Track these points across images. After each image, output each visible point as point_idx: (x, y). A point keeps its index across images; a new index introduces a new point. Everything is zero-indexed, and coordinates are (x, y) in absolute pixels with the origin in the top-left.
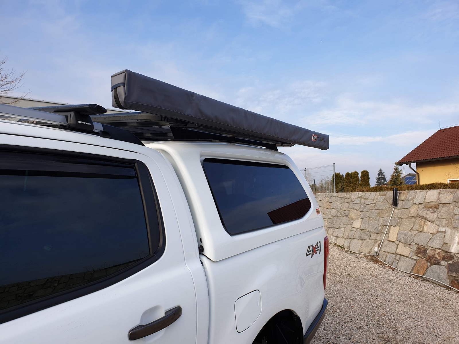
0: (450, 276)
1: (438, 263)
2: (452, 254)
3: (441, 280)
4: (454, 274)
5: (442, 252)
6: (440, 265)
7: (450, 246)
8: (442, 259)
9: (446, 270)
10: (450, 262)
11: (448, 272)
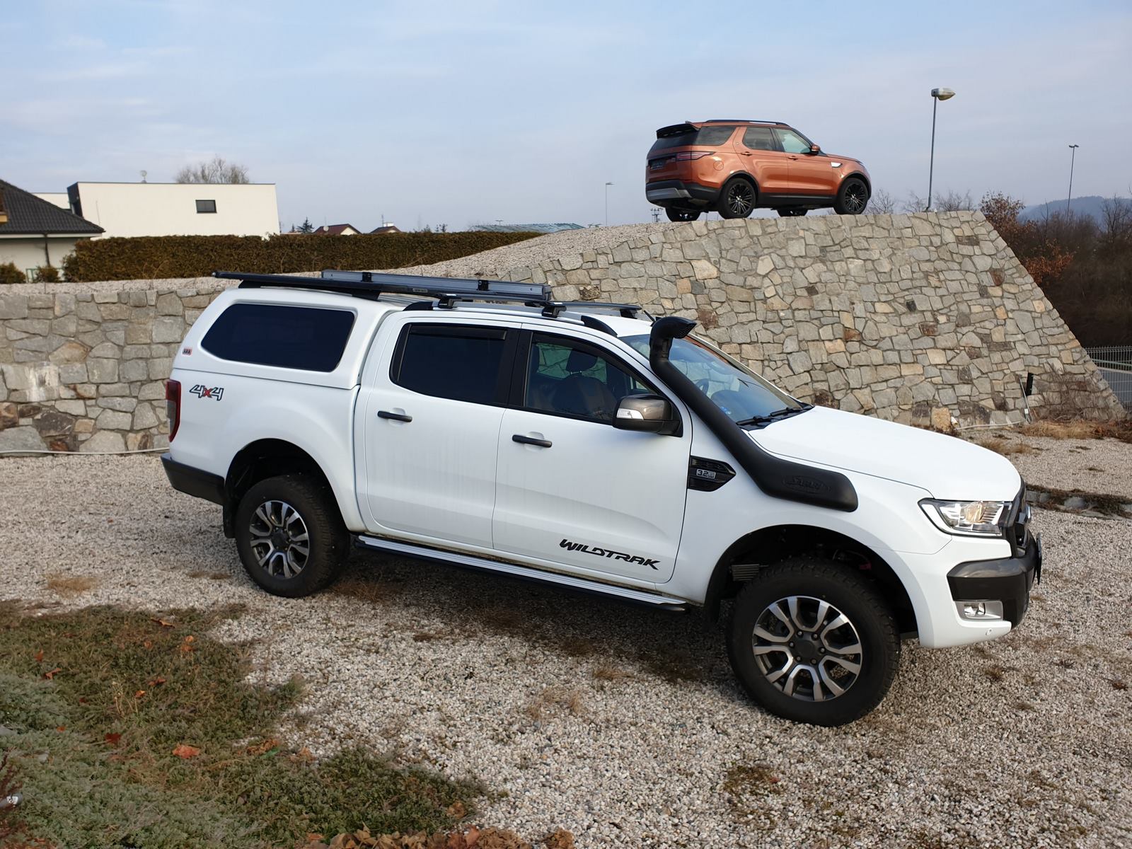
0: (45, 438)
1: (14, 424)
2: (34, 404)
3: (31, 448)
4: (53, 433)
5: (13, 406)
6: (19, 426)
7: (25, 393)
8: (17, 416)
9: (34, 431)
10: (38, 417)
11: (40, 432)
